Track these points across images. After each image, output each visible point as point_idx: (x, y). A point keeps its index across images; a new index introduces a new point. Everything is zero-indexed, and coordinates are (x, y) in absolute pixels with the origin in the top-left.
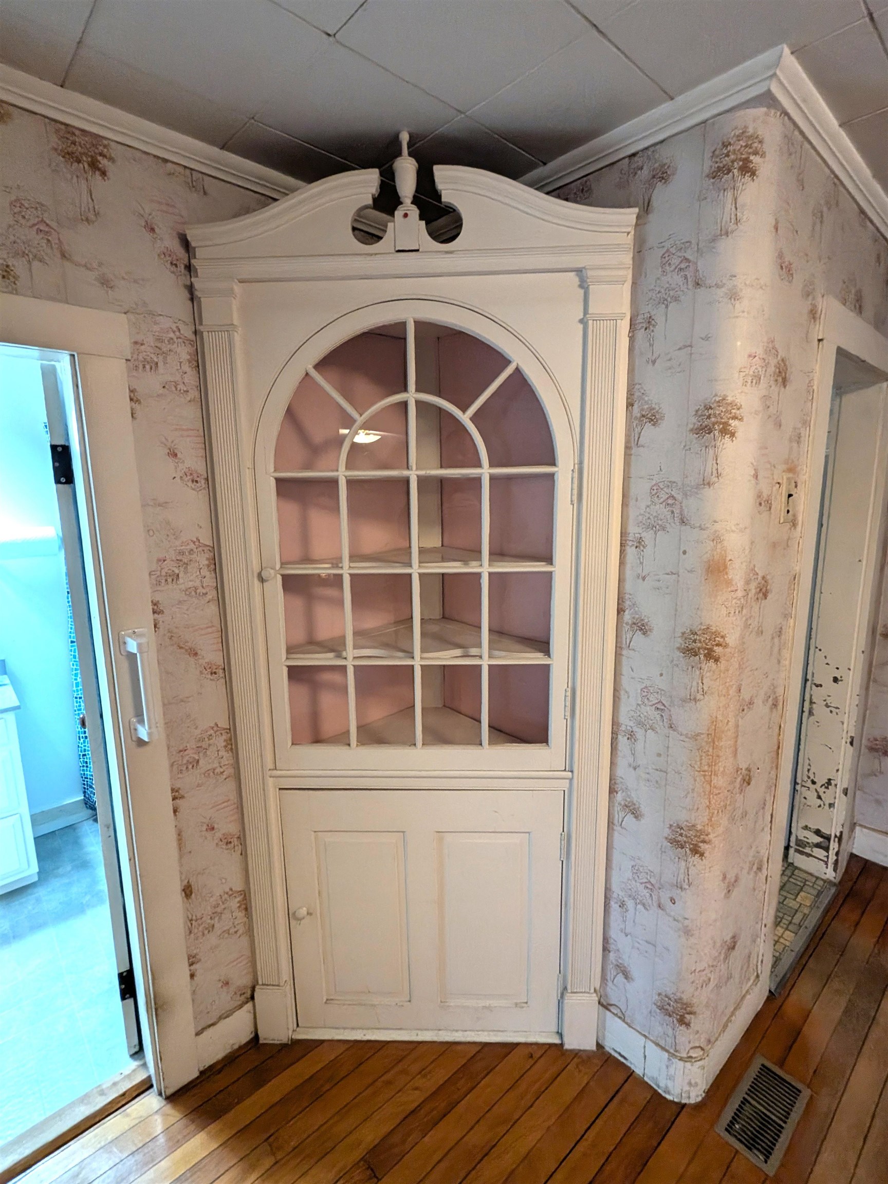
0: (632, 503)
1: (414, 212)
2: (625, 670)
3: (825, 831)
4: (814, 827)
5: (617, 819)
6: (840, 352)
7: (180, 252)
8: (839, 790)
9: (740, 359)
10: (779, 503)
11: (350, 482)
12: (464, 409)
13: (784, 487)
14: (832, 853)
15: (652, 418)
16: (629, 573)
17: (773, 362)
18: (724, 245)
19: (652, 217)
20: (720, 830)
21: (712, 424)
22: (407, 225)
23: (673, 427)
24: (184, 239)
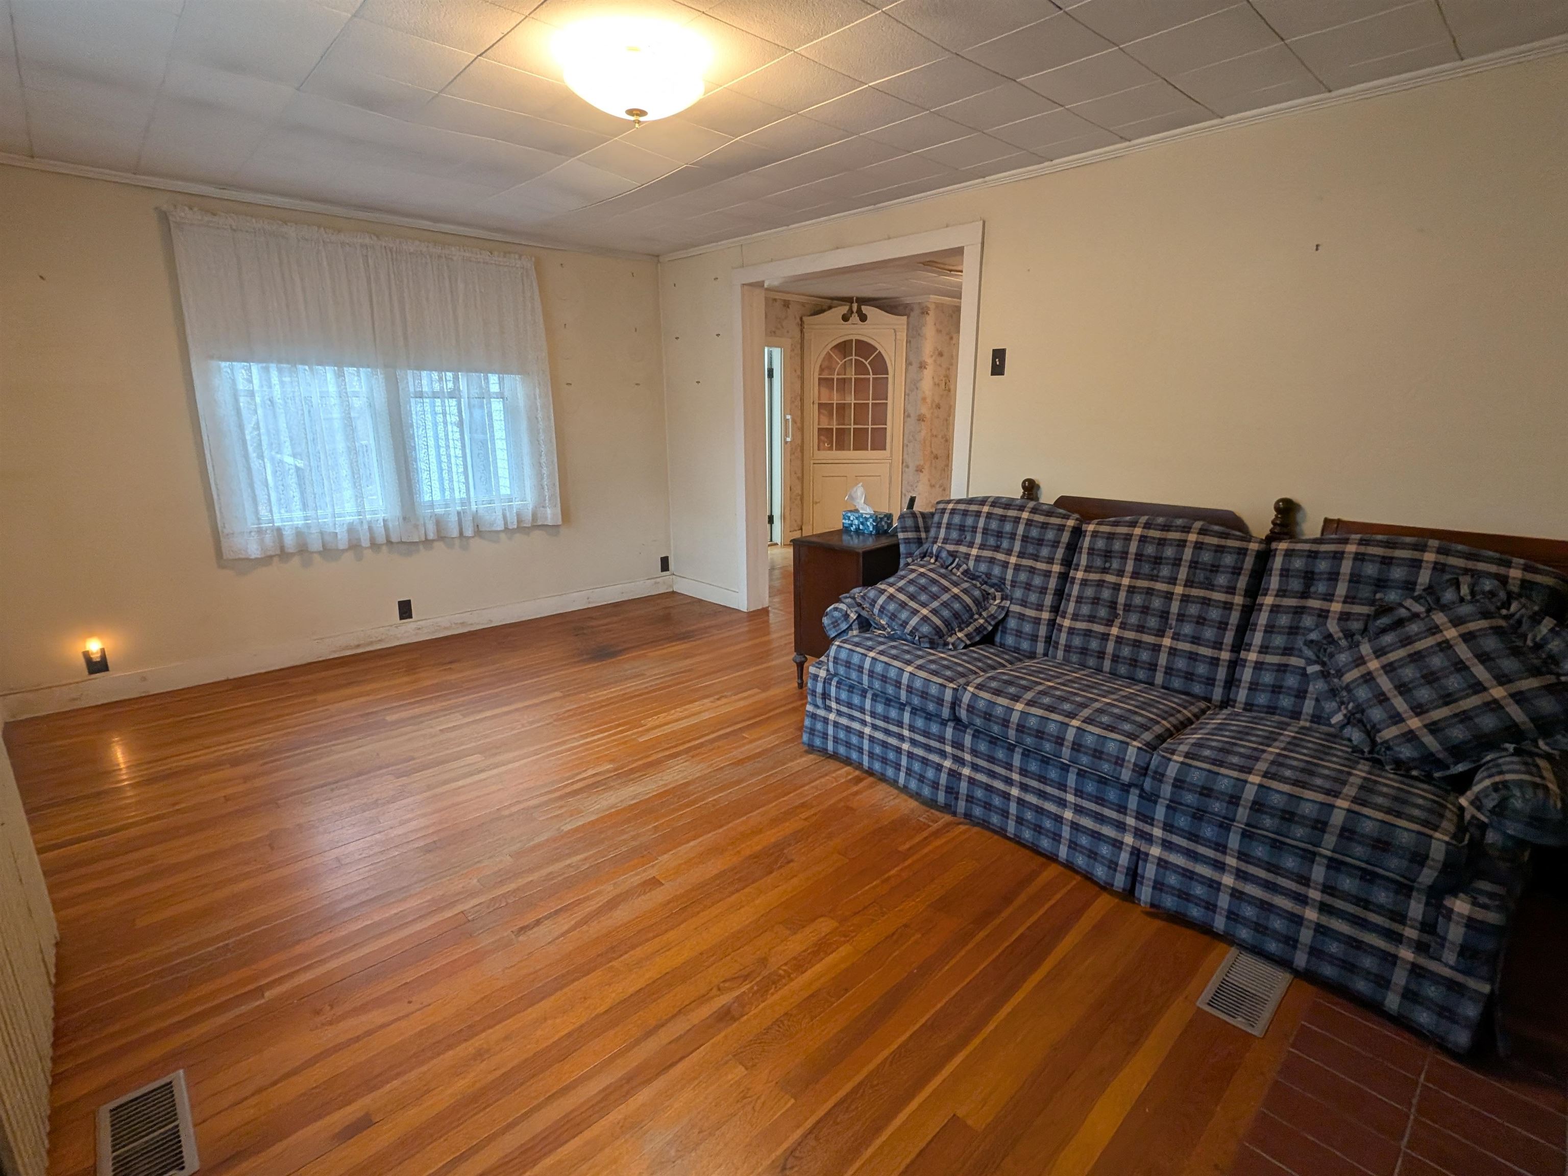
0: (907, 385)
1: (857, 315)
2: (906, 428)
5: (904, 470)
7: (801, 323)
9: (927, 350)
11: (837, 379)
12: (867, 361)
13: (943, 381)
15: (910, 365)
16: (906, 403)
17: (937, 352)
18: (924, 328)
19: (910, 318)
20: (927, 466)
21: (922, 366)
22: (855, 318)
23: (914, 368)
24: (801, 319)
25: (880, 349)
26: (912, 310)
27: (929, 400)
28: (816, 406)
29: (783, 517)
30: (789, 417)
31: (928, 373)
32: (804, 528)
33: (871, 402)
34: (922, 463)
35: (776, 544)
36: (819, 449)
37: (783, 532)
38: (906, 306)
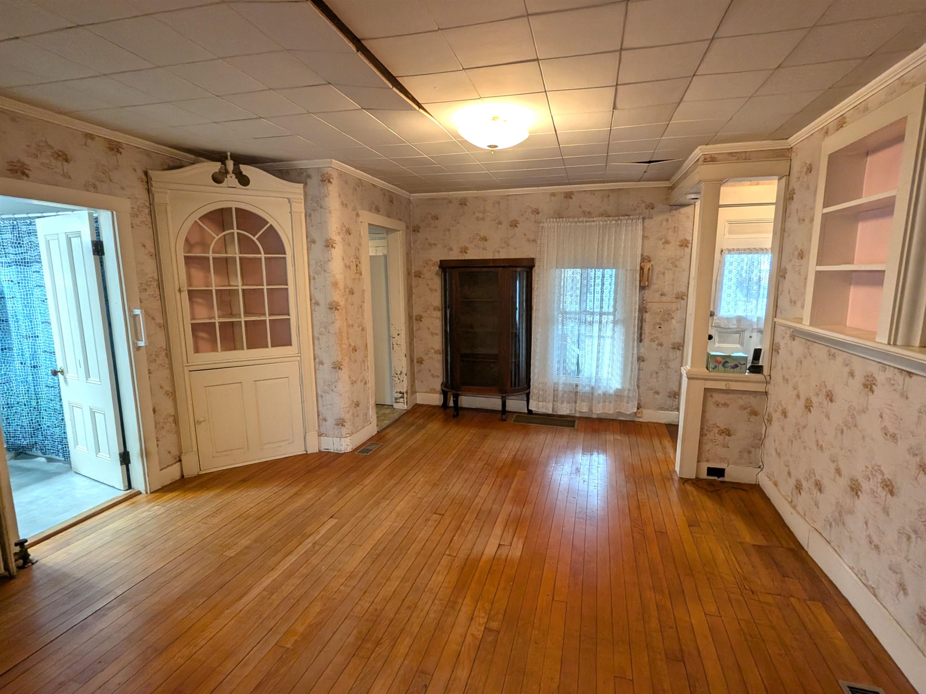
0: (311, 267)
1: (234, 176)
2: (314, 317)
3: (402, 391)
4: (399, 391)
5: (317, 368)
6: (369, 224)
7: (144, 177)
8: (404, 374)
9: (334, 229)
10: (354, 267)
11: (214, 258)
12: (254, 236)
13: (354, 263)
14: (405, 398)
15: (314, 242)
16: (312, 288)
17: (344, 229)
18: (326, 199)
19: (308, 187)
20: (346, 362)
21: (329, 245)
22: (231, 180)
23: (319, 245)
24: (146, 173)
25: (271, 222)
26: (309, 176)
27: (341, 286)
28: (185, 295)
29: (146, 454)
30: (137, 312)
31: (337, 253)
32: (183, 458)
33: (265, 287)
34: (339, 358)
35: (139, 493)
36: (197, 351)
37: (148, 474)
38: (301, 172)
